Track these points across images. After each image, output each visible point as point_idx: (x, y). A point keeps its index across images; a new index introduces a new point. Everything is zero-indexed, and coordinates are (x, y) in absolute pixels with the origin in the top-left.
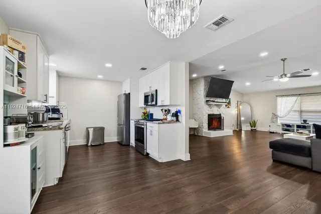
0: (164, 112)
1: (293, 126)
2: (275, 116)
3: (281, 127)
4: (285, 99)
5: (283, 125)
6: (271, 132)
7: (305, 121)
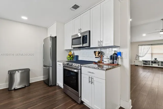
0: (97, 55)
1: (150, 62)
2: (138, 56)
3: (142, 63)
4: (143, 47)
5: (143, 61)
6: (136, 65)
7: (156, 59)
